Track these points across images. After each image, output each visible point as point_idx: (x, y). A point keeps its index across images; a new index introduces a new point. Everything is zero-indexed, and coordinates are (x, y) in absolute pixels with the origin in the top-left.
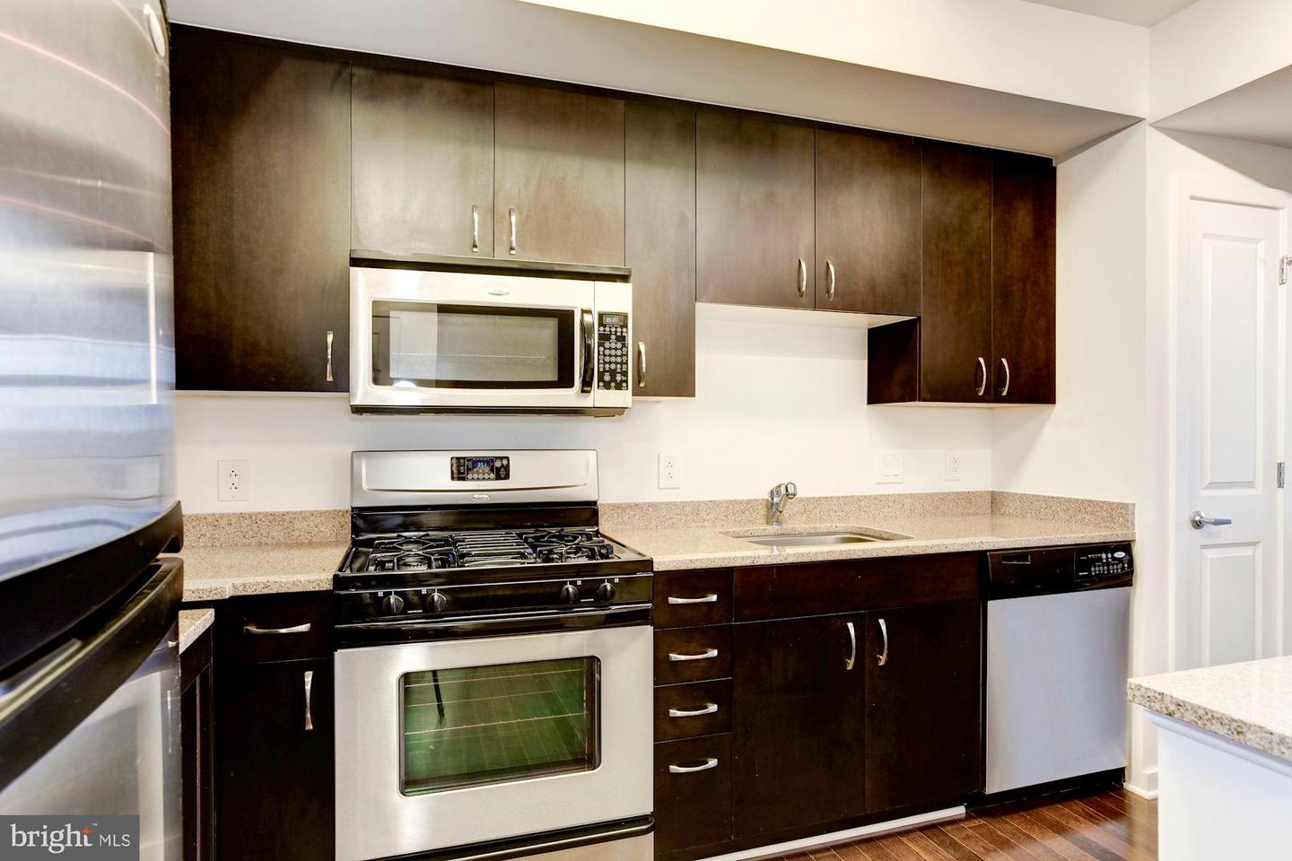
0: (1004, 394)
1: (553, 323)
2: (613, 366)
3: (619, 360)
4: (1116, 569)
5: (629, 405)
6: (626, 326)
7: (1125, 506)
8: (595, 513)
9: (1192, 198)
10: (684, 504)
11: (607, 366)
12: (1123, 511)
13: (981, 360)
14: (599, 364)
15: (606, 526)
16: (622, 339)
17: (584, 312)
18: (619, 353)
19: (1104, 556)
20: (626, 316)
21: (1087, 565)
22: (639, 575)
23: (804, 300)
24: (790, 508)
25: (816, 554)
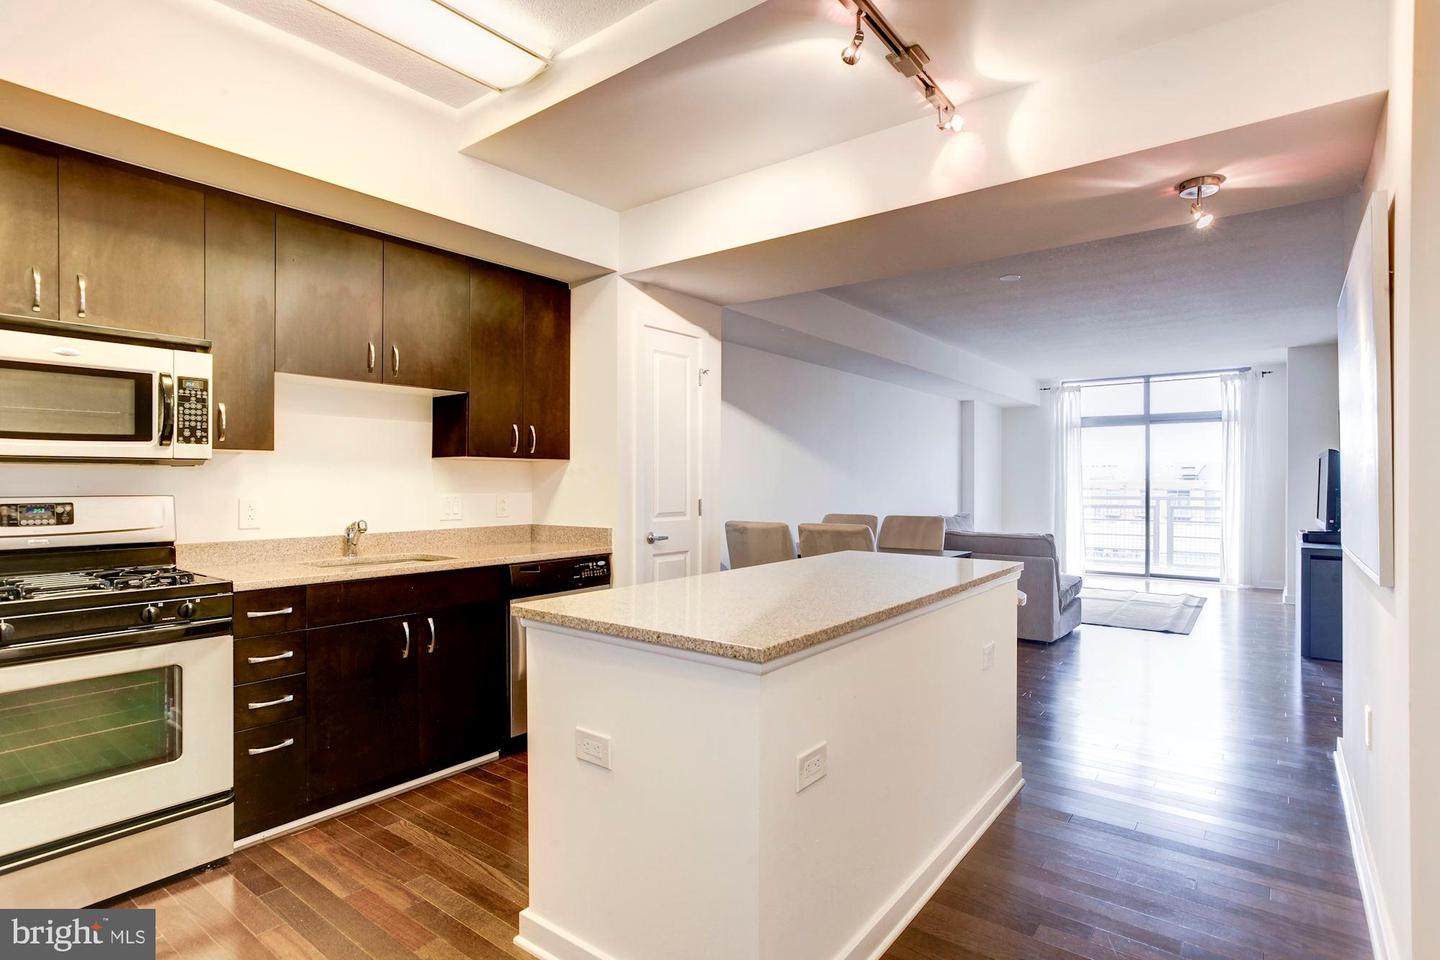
0: (532, 452)
1: (130, 384)
2: (193, 424)
3: (199, 418)
4: (598, 573)
5: (209, 456)
6: (205, 389)
7: (606, 530)
8: (173, 552)
9: (646, 326)
10: (264, 543)
11: (187, 423)
12: (603, 534)
13: (515, 427)
14: (178, 421)
15: (183, 563)
16: (203, 401)
17: (161, 375)
18: (199, 412)
19: (591, 564)
20: (205, 382)
21: (579, 571)
22: (219, 595)
23: (373, 375)
24: (362, 542)
25: (376, 572)
